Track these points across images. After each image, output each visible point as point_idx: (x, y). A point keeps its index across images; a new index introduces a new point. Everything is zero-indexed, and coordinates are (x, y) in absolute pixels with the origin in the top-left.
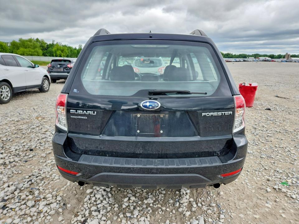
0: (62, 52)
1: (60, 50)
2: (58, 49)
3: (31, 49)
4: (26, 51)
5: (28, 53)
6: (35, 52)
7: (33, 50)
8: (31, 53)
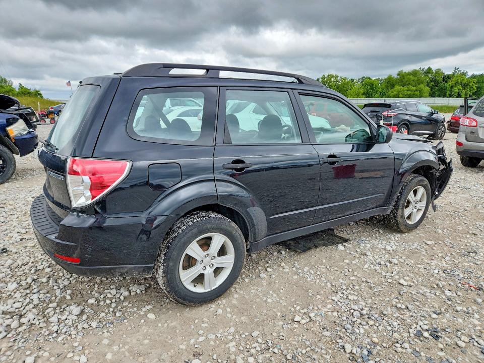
0: (464, 88)
1: (461, 84)
2: (456, 84)
3: (411, 87)
4: (404, 91)
5: (405, 93)
6: (416, 90)
7: (414, 88)
8: (409, 93)
